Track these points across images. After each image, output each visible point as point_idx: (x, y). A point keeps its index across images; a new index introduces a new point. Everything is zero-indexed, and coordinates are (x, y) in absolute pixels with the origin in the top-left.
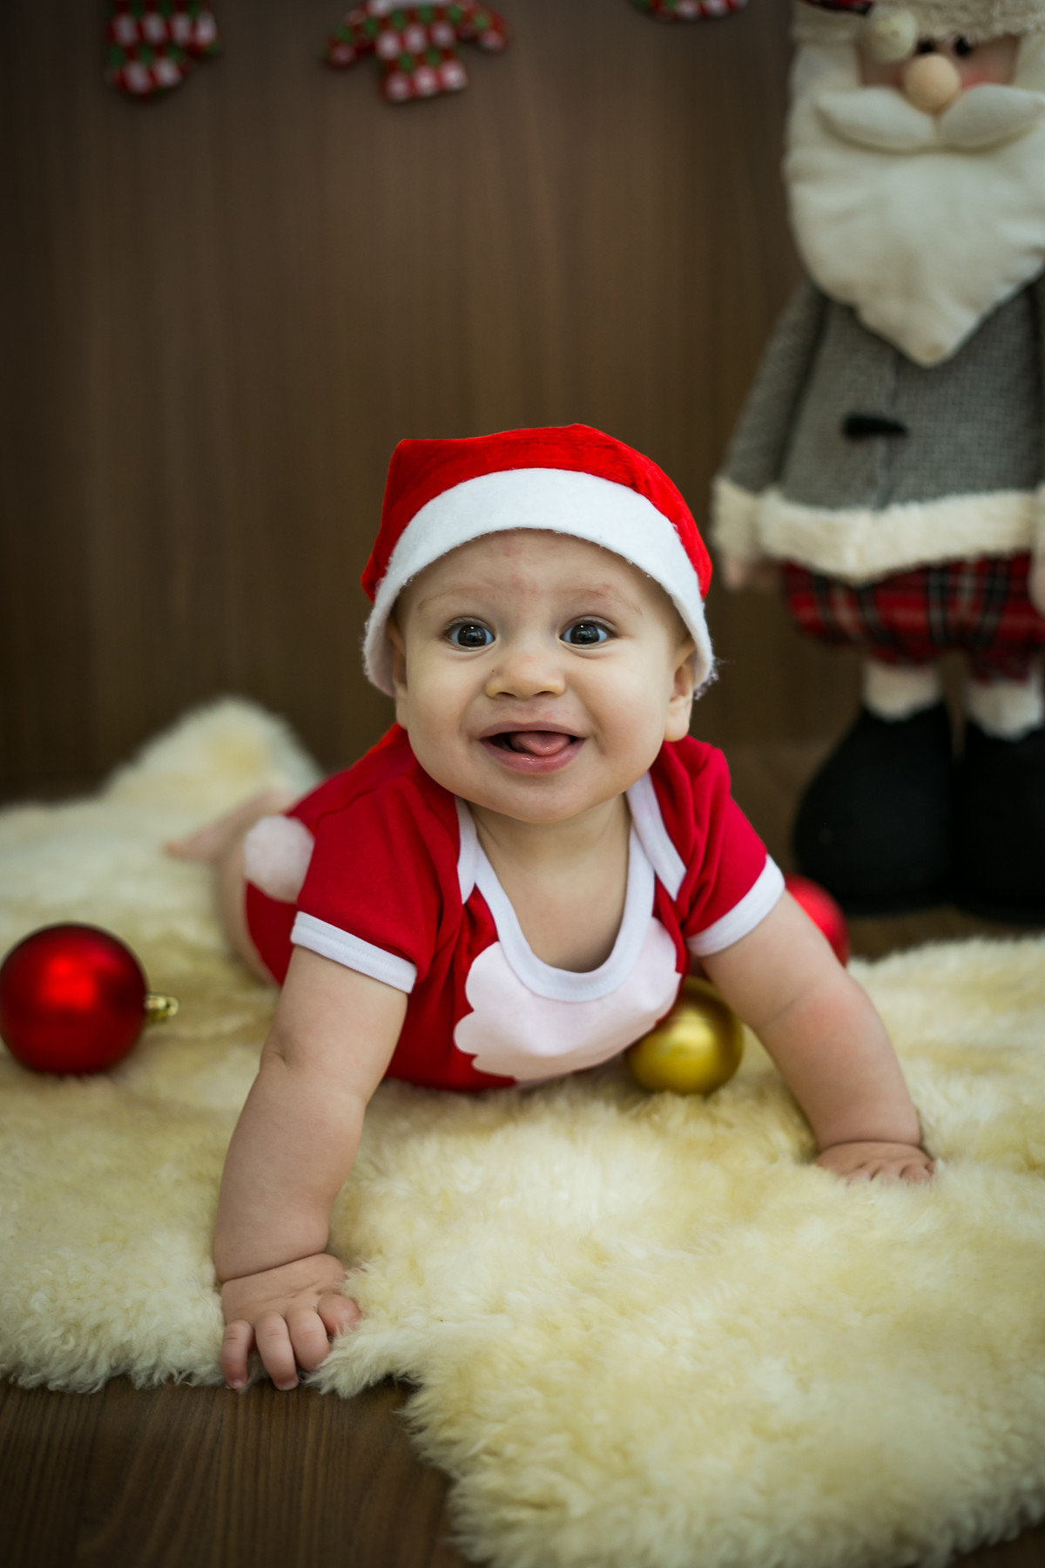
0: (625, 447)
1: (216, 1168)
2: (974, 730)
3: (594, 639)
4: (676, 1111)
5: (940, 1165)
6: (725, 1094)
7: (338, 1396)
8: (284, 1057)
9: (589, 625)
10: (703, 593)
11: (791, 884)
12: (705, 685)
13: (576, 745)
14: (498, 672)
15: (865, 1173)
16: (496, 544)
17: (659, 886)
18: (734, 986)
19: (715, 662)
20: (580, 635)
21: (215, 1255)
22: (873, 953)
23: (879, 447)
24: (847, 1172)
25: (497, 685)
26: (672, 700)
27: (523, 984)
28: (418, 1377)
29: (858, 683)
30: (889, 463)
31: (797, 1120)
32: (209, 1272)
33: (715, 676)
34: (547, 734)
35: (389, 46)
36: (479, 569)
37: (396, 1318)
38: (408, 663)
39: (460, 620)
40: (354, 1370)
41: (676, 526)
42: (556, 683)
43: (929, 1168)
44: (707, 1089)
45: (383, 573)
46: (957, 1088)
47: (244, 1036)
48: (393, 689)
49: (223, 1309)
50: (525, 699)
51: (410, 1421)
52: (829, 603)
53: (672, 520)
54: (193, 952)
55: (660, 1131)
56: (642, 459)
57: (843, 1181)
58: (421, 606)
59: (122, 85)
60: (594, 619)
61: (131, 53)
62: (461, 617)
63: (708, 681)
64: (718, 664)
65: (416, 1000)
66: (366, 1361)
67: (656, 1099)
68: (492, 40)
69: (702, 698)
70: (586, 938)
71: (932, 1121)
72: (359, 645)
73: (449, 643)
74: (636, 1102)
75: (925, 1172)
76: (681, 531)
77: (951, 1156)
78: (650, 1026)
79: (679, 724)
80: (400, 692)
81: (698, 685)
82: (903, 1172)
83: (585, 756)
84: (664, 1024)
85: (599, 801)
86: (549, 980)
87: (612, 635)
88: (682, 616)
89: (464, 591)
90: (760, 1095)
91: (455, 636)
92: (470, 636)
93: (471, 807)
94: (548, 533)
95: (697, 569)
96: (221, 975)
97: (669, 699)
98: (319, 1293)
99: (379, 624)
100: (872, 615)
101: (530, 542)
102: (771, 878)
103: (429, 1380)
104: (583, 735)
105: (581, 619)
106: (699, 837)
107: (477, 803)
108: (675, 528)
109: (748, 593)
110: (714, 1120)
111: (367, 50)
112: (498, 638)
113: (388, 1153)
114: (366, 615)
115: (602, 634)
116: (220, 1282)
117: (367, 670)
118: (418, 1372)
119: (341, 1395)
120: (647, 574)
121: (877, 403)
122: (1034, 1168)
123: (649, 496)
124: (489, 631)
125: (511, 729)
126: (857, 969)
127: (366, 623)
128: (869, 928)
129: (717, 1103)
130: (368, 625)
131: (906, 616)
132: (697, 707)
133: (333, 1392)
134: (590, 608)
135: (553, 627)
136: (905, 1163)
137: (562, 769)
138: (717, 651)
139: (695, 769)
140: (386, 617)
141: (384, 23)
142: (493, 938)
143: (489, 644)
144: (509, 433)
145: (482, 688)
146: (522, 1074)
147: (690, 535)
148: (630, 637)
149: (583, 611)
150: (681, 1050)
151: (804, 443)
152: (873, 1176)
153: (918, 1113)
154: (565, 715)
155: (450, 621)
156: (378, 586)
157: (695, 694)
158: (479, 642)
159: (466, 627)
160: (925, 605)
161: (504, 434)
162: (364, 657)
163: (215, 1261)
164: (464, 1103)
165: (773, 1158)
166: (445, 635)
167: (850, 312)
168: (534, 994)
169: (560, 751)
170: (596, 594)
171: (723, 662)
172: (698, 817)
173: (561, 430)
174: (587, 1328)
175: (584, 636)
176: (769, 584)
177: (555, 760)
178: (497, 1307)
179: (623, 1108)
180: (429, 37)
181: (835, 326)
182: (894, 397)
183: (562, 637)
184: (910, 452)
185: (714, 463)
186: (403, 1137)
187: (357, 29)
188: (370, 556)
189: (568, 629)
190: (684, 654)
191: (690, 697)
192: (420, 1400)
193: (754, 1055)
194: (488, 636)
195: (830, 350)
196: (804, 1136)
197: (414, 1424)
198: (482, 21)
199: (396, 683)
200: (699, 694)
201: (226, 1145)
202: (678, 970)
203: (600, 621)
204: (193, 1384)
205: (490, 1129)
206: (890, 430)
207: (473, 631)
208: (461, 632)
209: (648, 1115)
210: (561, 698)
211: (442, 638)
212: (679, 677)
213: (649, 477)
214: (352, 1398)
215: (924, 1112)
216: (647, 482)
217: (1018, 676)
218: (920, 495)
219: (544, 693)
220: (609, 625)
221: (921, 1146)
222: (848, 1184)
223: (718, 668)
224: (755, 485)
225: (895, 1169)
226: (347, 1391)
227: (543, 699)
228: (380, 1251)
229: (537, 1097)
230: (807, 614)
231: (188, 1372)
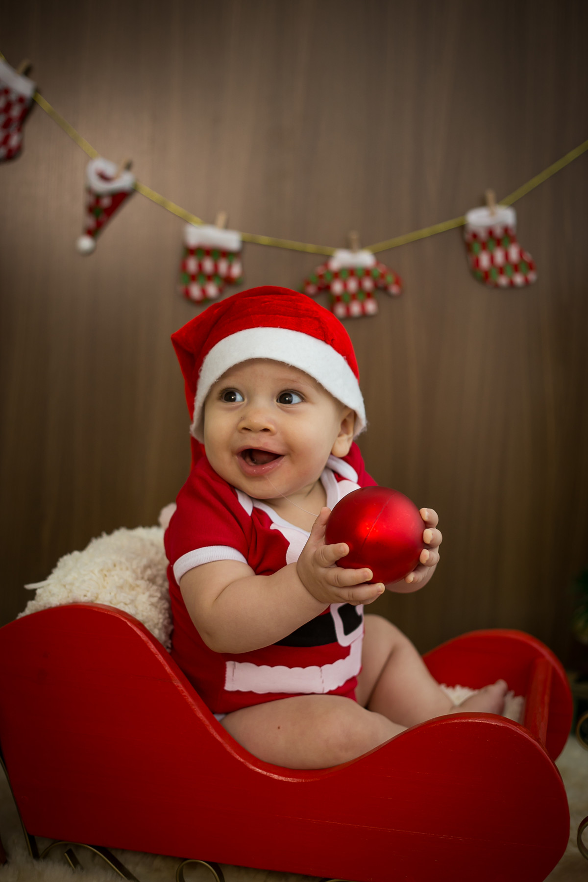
3: (291, 401)
13: (279, 458)
14: (243, 419)
25: (243, 424)
26: (340, 436)
35: (337, 287)
42: (271, 427)
50: (255, 431)
53: (343, 355)
59: (187, 294)
61: (193, 278)
62: (227, 388)
68: (394, 290)
79: (343, 448)
87: (304, 400)
91: (224, 397)
97: (337, 435)
104: (284, 454)
111: (325, 288)
112: (246, 400)
134: (292, 386)
135: (273, 396)
141: (336, 275)
145: (237, 428)
148: (312, 403)
149: (288, 387)
154: (274, 444)
159: (228, 393)
175: (286, 399)
180: (360, 284)
183: (277, 400)
187: (321, 277)
190: (346, 413)
191: (351, 435)
198: (390, 279)
208: (226, 395)
210: (274, 435)
212: (345, 424)
219: (266, 430)
220: (302, 395)
227: (264, 433)
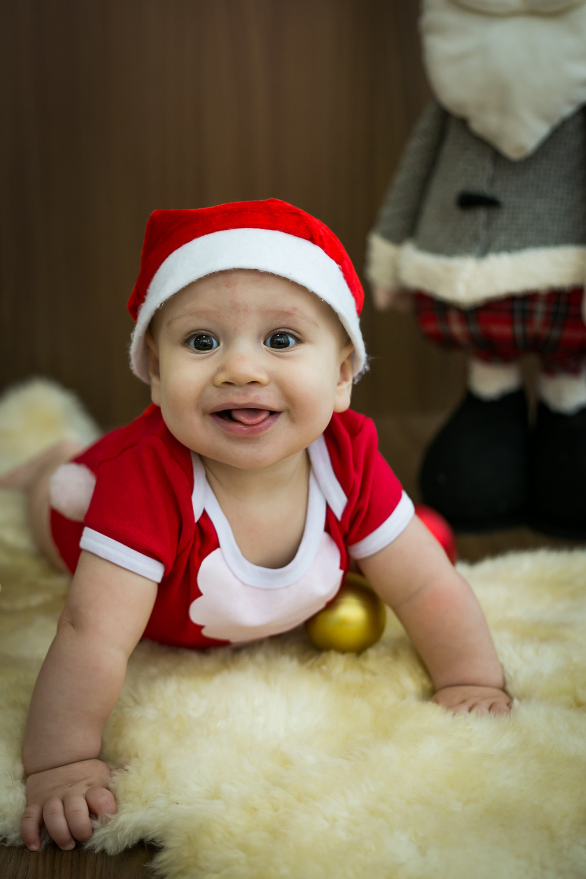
0: (305, 213)
1: (25, 698)
2: (543, 408)
3: (286, 345)
4: (337, 663)
5: (516, 702)
6: (371, 652)
7: (107, 853)
8: (73, 624)
9: (283, 334)
10: (359, 312)
11: (419, 511)
12: (360, 374)
13: (275, 416)
15: (465, 708)
16: (220, 280)
17: (329, 511)
18: (378, 579)
19: (367, 358)
20: (277, 341)
21: (24, 756)
22: (473, 558)
23: (482, 215)
24: (451, 707)
26: (339, 384)
27: (236, 577)
28: (161, 842)
29: (465, 374)
30: (488, 225)
31: (420, 671)
32: (19, 769)
33: (367, 368)
34: (255, 410)
36: (208, 298)
37: (147, 802)
38: (160, 362)
39: (196, 332)
40: (119, 837)
41: (340, 267)
42: (262, 377)
43: (509, 705)
44: (359, 650)
45: (143, 300)
46: (529, 651)
47: (46, 609)
48: (149, 378)
49: (27, 795)
50: (240, 385)
51: (155, 871)
52: (446, 320)
54: (11, 551)
55: (327, 677)
56: (317, 222)
57: (451, 713)
58: (169, 324)
60: (287, 331)
62: (196, 330)
63: (363, 371)
64: (370, 359)
65: (163, 587)
66: (126, 831)
67: (324, 655)
69: (359, 383)
70: (279, 546)
71: (511, 673)
72: (127, 349)
73: (189, 348)
74: (311, 657)
75: (506, 708)
76: (344, 270)
77: (524, 697)
78: (322, 606)
79: (343, 402)
80: (154, 381)
81: (356, 374)
82: (490, 708)
83: (281, 423)
84: (332, 604)
85: (289, 454)
86: (254, 574)
87: (299, 341)
88: (345, 327)
89: (198, 314)
90: (395, 653)
91: (192, 343)
92: (202, 342)
93: (202, 458)
94: (255, 272)
95: (354, 295)
96: (32, 568)
97: (336, 384)
98: (89, 785)
99: (141, 335)
100: (475, 328)
101: (242, 277)
102: (405, 506)
103: (169, 844)
104: (281, 411)
105: (278, 330)
106: (356, 478)
107: (205, 455)
108: (340, 268)
109: (391, 312)
110: (363, 670)
113: (142, 690)
114: (132, 328)
115: (291, 340)
116: (26, 775)
117: (132, 366)
118: (160, 838)
119: (108, 854)
120: (322, 299)
121: (480, 185)
122: (580, 705)
123: (322, 246)
124: (214, 338)
125: (231, 408)
126: (462, 569)
127: (132, 334)
128: (470, 541)
129: (366, 659)
130: (133, 336)
131: (498, 329)
132: (356, 390)
133: (103, 851)
134: (283, 323)
136: (492, 701)
137: (265, 432)
138: (369, 350)
139: (354, 432)
140: (145, 330)
142: (217, 545)
143: (216, 348)
144: (228, 205)
145: (212, 382)
146: (235, 637)
147: (349, 272)
149: (279, 325)
150: (343, 622)
151: (431, 211)
152: (470, 710)
153: (502, 667)
154: (267, 398)
155: (189, 333)
156: (140, 309)
157: (354, 380)
158: (208, 347)
159: (200, 336)
160: (511, 322)
161: (224, 205)
162: (130, 357)
163: (24, 761)
164: (194, 656)
165: (403, 697)
166: (186, 342)
167: (463, 123)
168: (244, 584)
169: (264, 420)
170: (288, 314)
171: (373, 358)
172: (356, 464)
173: (262, 203)
174: (276, 810)
175: (280, 342)
176: (405, 306)
177: (261, 426)
178: (215, 795)
179: (302, 661)
181: (453, 133)
182: (492, 181)
183: (265, 343)
184: (503, 218)
185: (369, 223)
186: (152, 679)
188: (133, 289)
189: (269, 337)
190: (346, 353)
191: (350, 382)
192: (162, 857)
193: (393, 626)
194: (215, 342)
195: (449, 149)
196: (425, 681)
197: (158, 873)
199: (151, 375)
200: (357, 380)
201: (34, 683)
202: (341, 568)
203: (291, 331)
204: (7, 845)
205: (211, 674)
206: (488, 203)
207: (204, 339)
208: (196, 340)
209: (319, 666)
210: (266, 387)
211: (184, 344)
212: (343, 368)
213: (322, 234)
214: (116, 855)
215: (506, 667)
216: (320, 237)
217: (574, 371)
218: (509, 248)
220: (296, 334)
221: (504, 689)
222: (454, 715)
223: (370, 362)
224: (397, 238)
225: (486, 704)
226: (113, 851)
227: (253, 387)
228: (137, 756)
229: (243, 653)
230: (431, 327)
231: (4, 837)
